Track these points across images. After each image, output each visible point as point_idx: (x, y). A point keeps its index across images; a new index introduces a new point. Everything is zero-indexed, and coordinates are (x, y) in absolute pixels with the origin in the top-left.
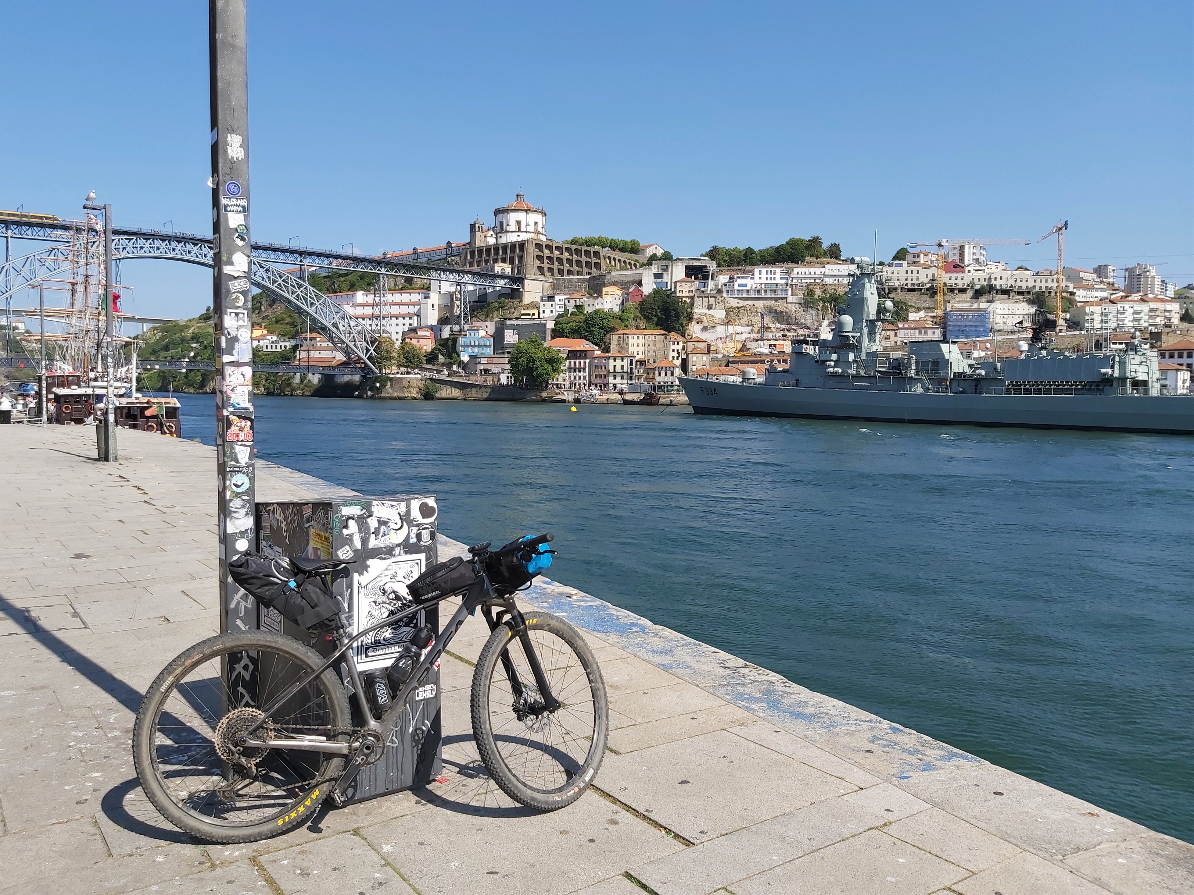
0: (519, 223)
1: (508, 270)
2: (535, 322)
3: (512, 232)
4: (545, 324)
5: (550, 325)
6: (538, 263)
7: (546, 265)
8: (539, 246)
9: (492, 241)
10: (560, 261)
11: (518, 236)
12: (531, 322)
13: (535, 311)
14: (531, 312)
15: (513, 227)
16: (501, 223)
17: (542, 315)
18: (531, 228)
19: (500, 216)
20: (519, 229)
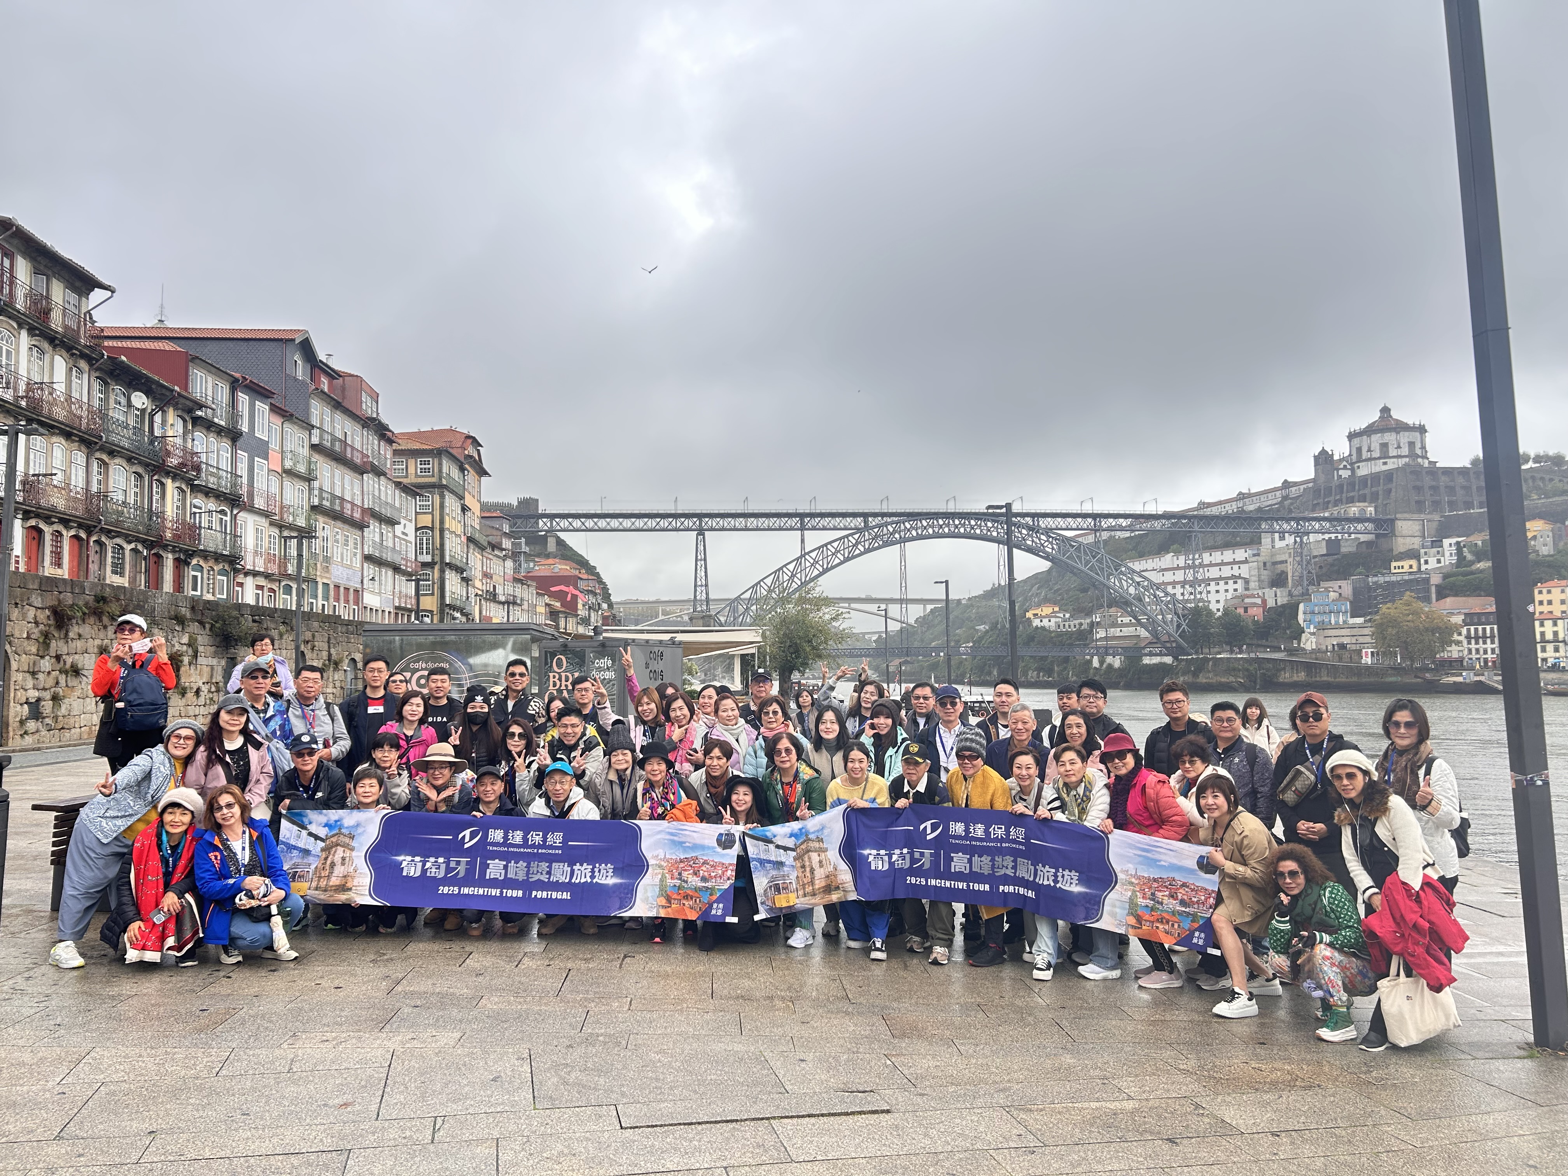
0: (1384, 446)
1: (1371, 510)
2: (1412, 577)
3: (1375, 459)
4: (1427, 581)
5: (1436, 580)
6: (1415, 497)
7: (1428, 498)
9: (1345, 474)
10: (1450, 490)
11: (1385, 463)
12: (1406, 578)
13: (1414, 562)
14: (1406, 564)
16: (1359, 450)
17: (1423, 568)
18: (1405, 451)
19: (1356, 441)
20: (1385, 455)
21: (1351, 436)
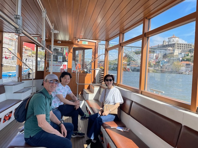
0: (173, 40)
1: (171, 49)
2: (177, 58)
5: (181, 59)
6: (177, 47)
7: (179, 48)
8: (178, 44)
9: (167, 44)
10: (182, 47)
14: (176, 56)
15: (172, 41)
16: (170, 40)
17: (179, 57)
18: (176, 41)
19: (169, 39)
20: (173, 41)
21: (168, 39)
